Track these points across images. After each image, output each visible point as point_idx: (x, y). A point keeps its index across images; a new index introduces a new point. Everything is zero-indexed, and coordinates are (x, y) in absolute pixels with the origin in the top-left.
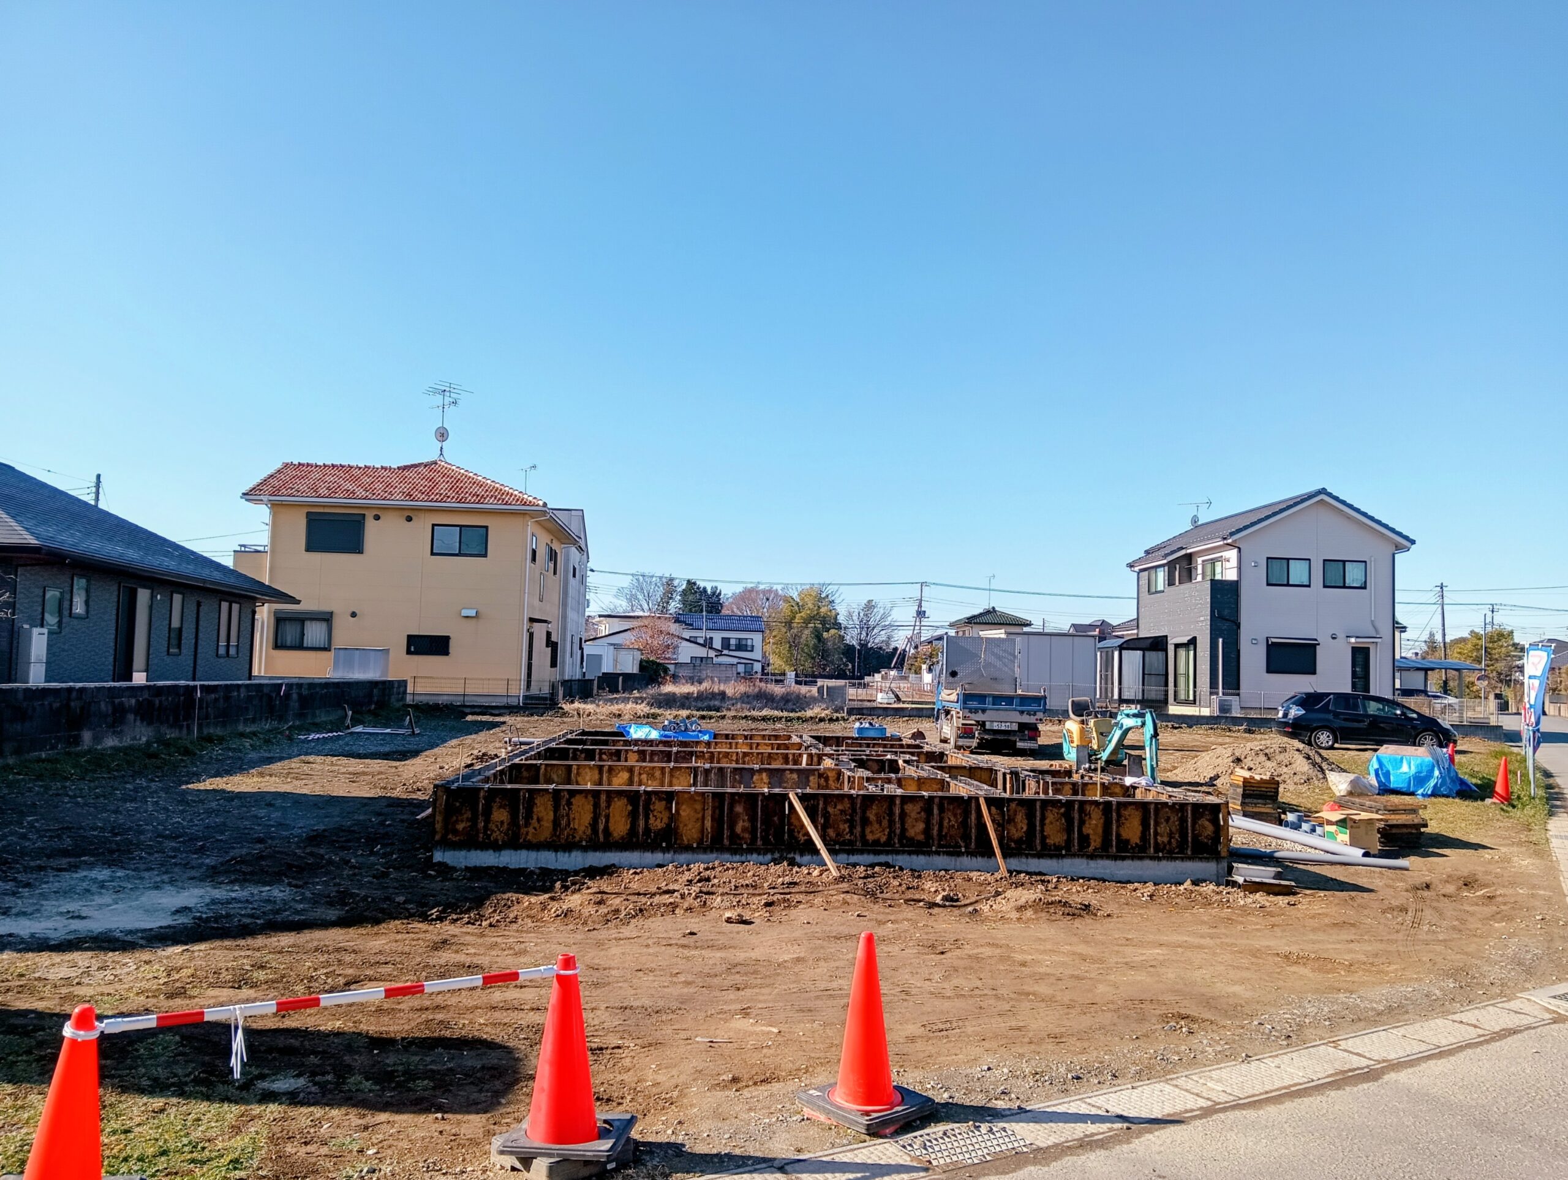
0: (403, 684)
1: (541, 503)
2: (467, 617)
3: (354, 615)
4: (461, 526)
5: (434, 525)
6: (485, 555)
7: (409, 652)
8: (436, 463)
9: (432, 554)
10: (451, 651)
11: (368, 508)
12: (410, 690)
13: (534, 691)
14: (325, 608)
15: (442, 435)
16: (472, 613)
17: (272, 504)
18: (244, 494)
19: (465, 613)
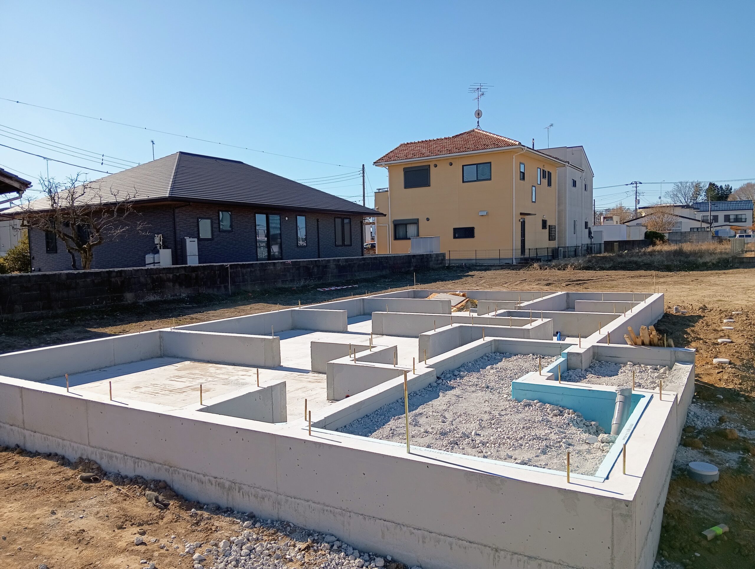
0: (444, 255)
1: (517, 143)
2: (482, 215)
3: (428, 219)
4: (477, 164)
5: (463, 166)
6: (490, 179)
7: (455, 237)
8: (474, 131)
9: (463, 182)
10: (476, 234)
11: (431, 161)
12: (447, 257)
13: (527, 255)
14: (415, 217)
15: (479, 114)
16: (485, 213)
17: (389, 166)
18: (374, 163)
19: (481, 214)
